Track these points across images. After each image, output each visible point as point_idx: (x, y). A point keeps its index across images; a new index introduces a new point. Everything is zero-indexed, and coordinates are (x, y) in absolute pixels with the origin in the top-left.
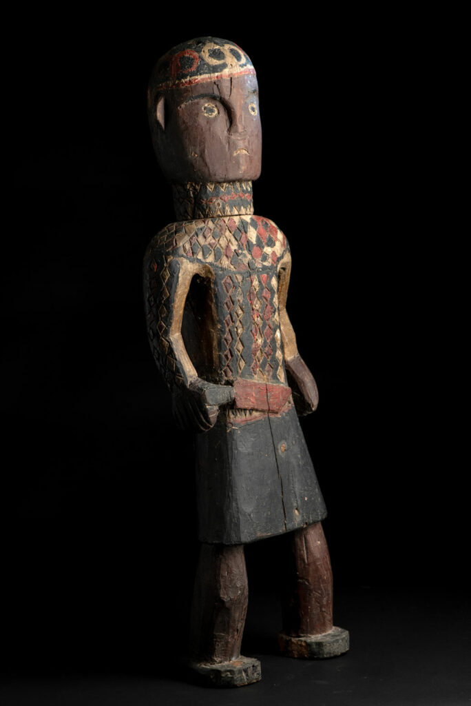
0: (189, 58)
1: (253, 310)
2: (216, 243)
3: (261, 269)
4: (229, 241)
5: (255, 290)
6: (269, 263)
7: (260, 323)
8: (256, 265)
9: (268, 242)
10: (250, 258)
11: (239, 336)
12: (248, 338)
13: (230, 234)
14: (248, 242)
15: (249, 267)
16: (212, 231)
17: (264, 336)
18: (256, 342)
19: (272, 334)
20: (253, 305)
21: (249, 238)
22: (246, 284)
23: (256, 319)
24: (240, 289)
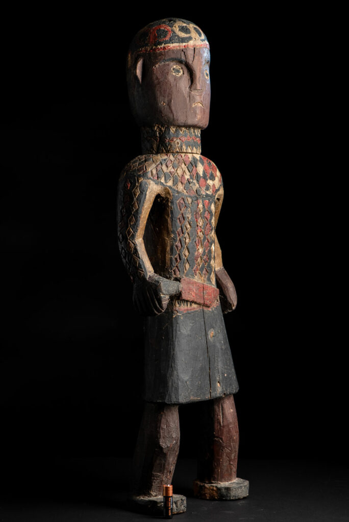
0: (164, 31)
1: (197, 226)
2: (175, 172)
3: (205, 196)
4: (184, 171)
5: (200, 211)
6: (211, 192)
7: (202, 237)
8: (202, 192)
9: (210, 176)
10: (198, 186)
11: (187, 244)
12: (193, 247)
13: (185, 166)
14: (197, 174)
15: (197, 193)
16: (172, 163)
17: (204, 247)
18: (198, 251)
19: (209, 246)
20: (197, 222)
21: (198, 171)
22: (194, 205)
23: (199, 233)
24: (190, 209)
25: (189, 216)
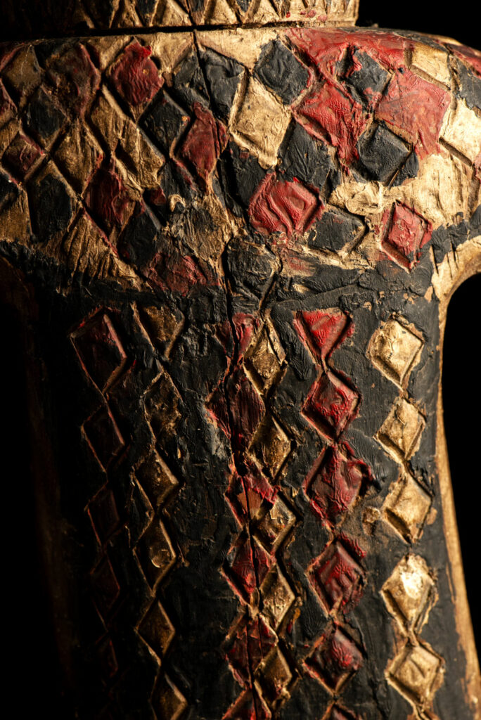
1: (242, 470)
2: (43, 155)
3: (306, 283)
4: (113, 147)
5: (260, 380)
6: (366, 258)
7: (285, 530)
8: (274, 265)
9: (363, 157)
10: (236, 233)
11: (158, 580)
12: (207, 592)
13: (122, 116)
14: (225, 155)
15: (228, 275)
16: (23, 102)
17: (306, 589)
18: (254, 612)
19: (361, 582)
20: (244, 450)
21: (237, 139)
22: (201, 350)
23: (256, 513)
24: (167, 375)
25: (163, 418)
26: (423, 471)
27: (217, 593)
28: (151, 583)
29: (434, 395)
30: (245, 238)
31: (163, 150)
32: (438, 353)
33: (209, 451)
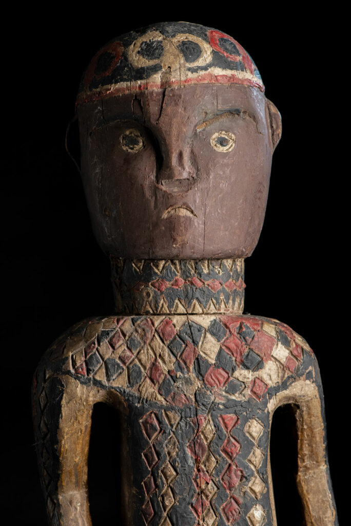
1: (199, 471)
2: (133, 357)
3: (224, 405)
4: (158, 355)
5: (206, 439)
6: (244, 396)
7: (213, 493)
8: (212, 398)
9: (245, 361)
10: (200, 386)
11: (167, 510)
12: (185, 514)
13: (162, 344)
14: (197, 359)
15: (196, 400)
16: (127, 338)
17: (220, 515)
18: (201, 522)
19: (240, 513)
20: (199, 463)
21: (201, 353)
22: (186, 427)
23: (203, 486)
24: (174, 436)
25: (172, 451)
26: (263, 474)
27: (189, 515)
28: (165, 511)
29: (267, 446)
30: (203, 388)
31: (176, 357)
32: (269, 432)
33: (187, 463)
